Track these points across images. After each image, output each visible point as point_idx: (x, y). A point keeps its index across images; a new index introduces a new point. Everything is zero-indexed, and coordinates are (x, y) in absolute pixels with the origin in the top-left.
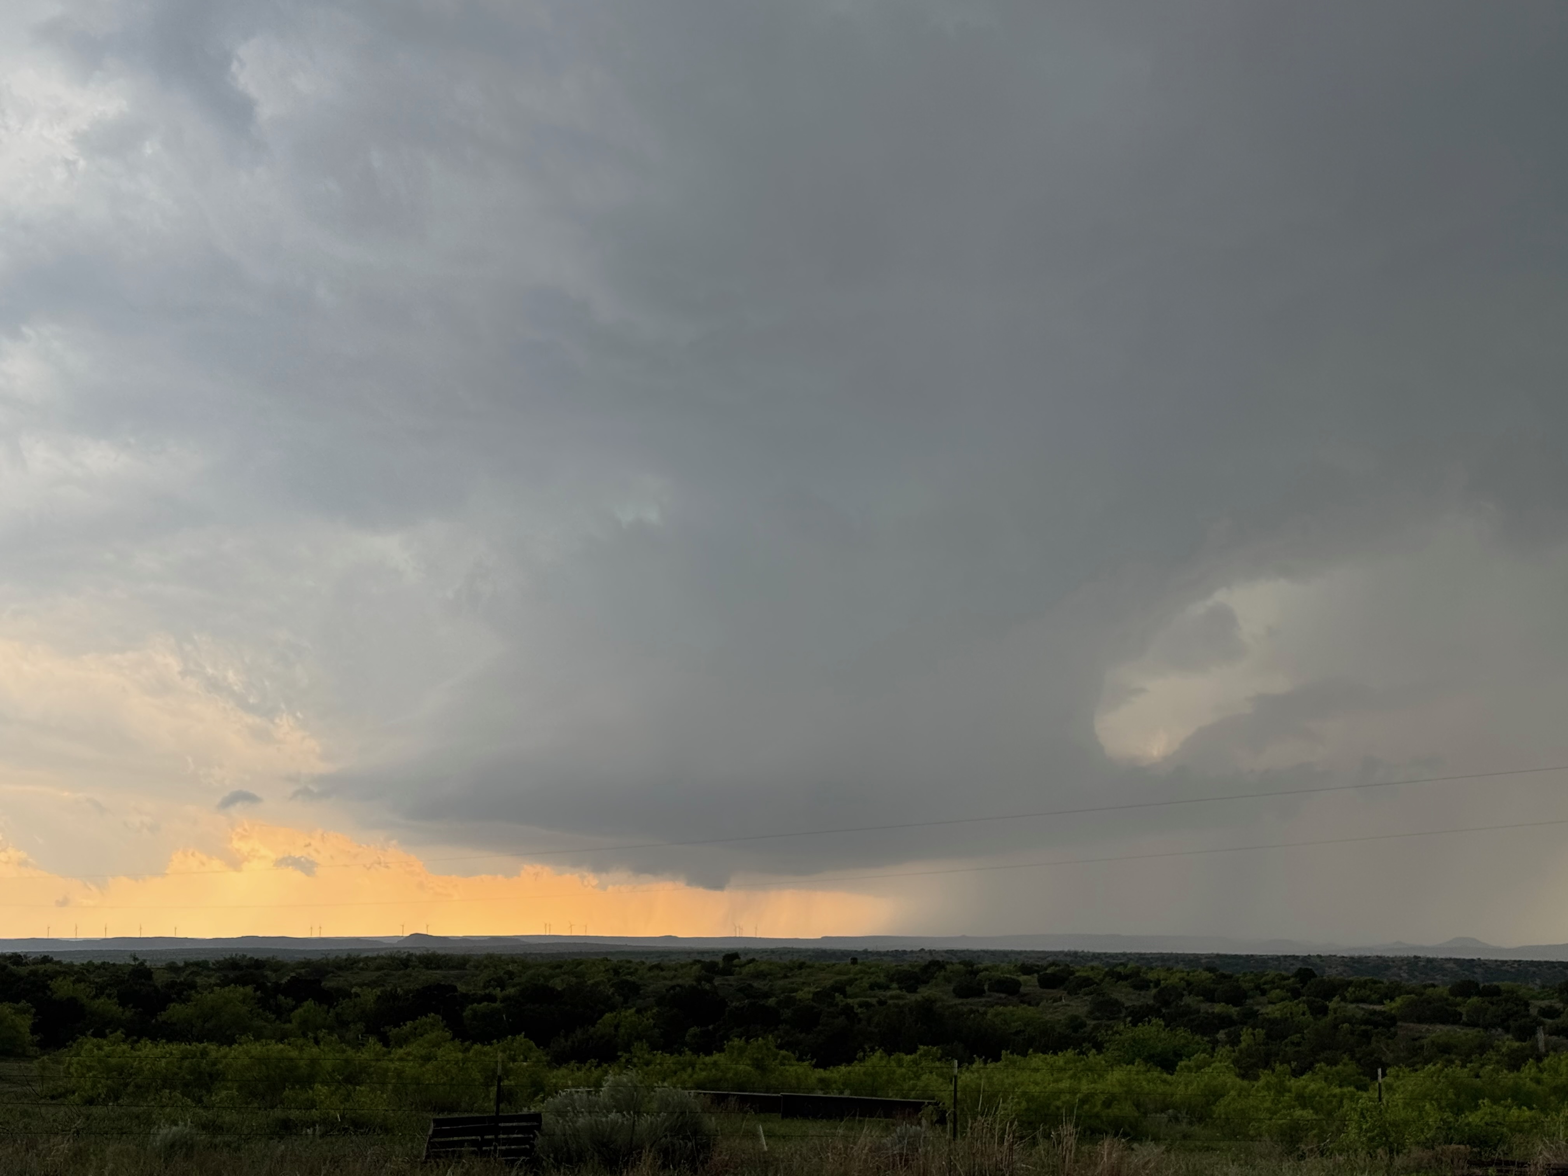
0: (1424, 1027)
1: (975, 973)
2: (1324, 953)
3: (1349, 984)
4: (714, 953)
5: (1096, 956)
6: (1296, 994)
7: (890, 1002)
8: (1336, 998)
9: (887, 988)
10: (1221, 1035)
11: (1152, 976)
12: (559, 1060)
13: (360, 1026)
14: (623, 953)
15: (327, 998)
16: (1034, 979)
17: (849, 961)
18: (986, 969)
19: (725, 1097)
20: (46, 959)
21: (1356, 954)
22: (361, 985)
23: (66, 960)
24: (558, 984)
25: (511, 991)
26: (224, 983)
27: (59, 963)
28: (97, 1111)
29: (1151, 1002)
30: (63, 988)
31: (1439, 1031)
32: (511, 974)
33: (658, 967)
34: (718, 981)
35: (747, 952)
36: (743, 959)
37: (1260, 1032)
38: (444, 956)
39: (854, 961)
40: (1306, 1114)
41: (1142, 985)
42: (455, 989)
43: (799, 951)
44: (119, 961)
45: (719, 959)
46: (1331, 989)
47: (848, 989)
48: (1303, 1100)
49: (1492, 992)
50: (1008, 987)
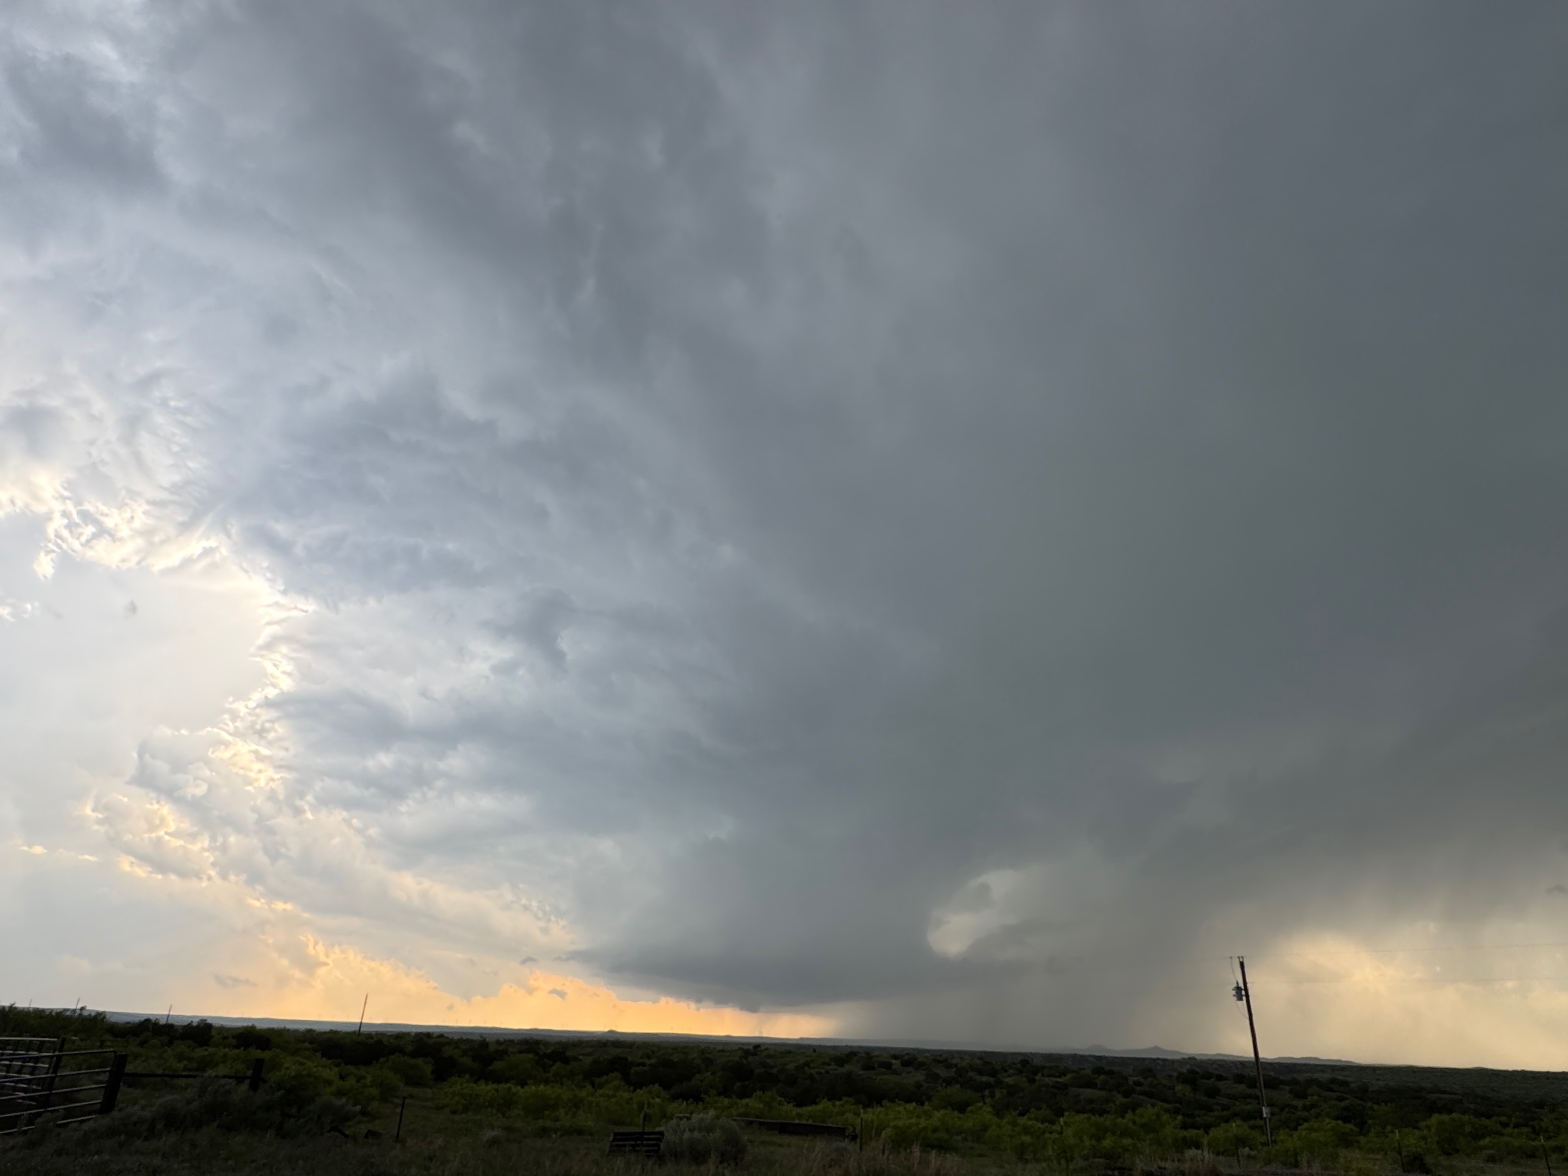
0: (1081, 1090)
1: (871, 1058)
2: (1033, 1051)
3: (1045, 1067)
4: (748, 1044)
5: (928, 1051)
6: (1020, 1072)
7: (831, 1072)
8: (1040, 1074)
9: (829, 1065)
10: (986, 1092)
11: (954, 1061)
12: (675, 1098)
13: (581, 1077)
14: (707, 1043)
15: (566, 1061)
17: (811, 1051)
18: (877, 1056)
19: (751, 1122)
20: (441, 1036)
21: (1048, 1052)
22: (583, 1055)
23: (450, 1036)
24: (675, 1058)
25: (653, 1061)
26: (521, 1052)
27: (447, 1038)
28: (457, 1117)
29: (953, 1075)
30: (448, 1051)
31: (1087, 1093)
32: (653, 1052)
33: (723, 1051)
34: (750, 1059)
35: (764, 1044)
36: (763, 1048)
37: (1004, 1091)
38: (623, 1041)
39: (814, 1051)
40: (1027, 1139)
41: (949, 1066)
42: (627, 1059)
43: (789, 1045)
44: (475, 1038)
45: (751, 1048)
46: (1036, 1070)
47: (812, 1065)
48: (1026, 1130)
49: (1111, 1073)
50: (888, 1066)
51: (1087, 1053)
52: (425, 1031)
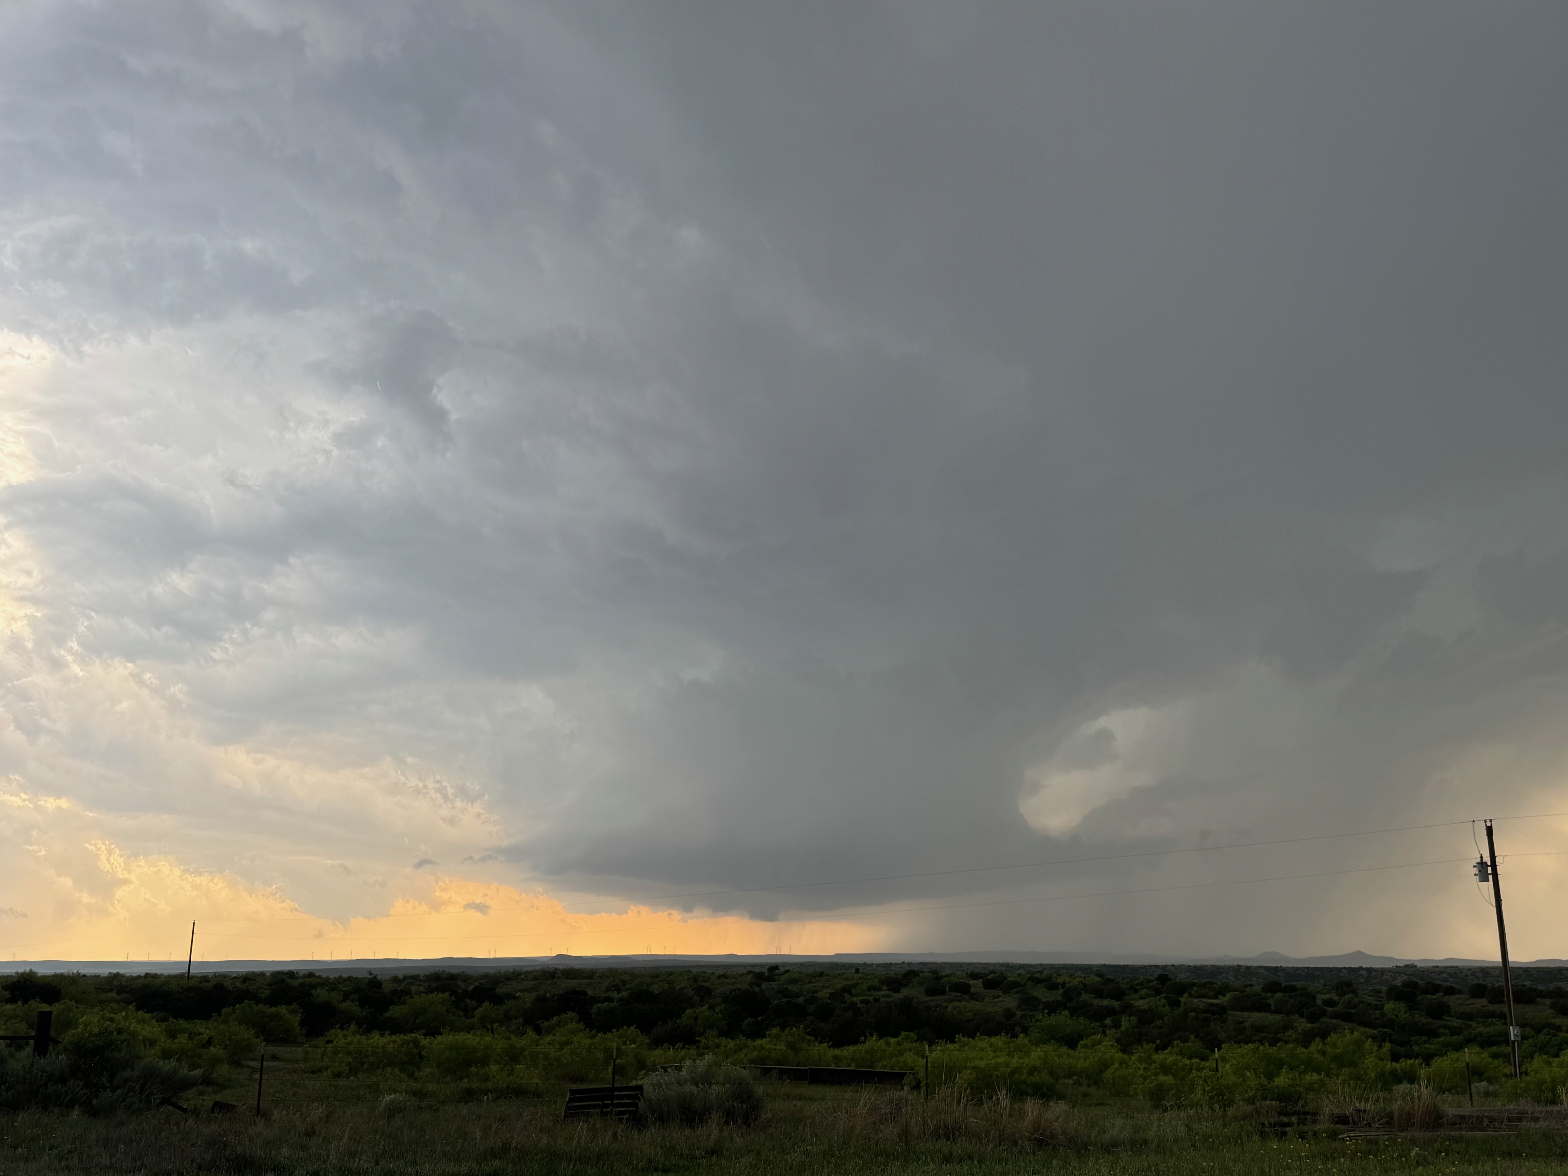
0: (1246, 1014)
1: (939, 978)
2: (1176, 963)
3: (1194, 984)
4: (761, 965)
5: (1022, 966)
6: (1158, 992)
7: (882, 999)
8: (1186, 995)
9: (880, 990)
10: (1108, 1021)
11: (1060, 980)
12: (657, 1043)
13: (520, 1020)
14: (700, 966)
15: (498, 1000)
16: (979, 983)
17: (853, 971)
18: (947, 976)
19: (770, 1070)
20: (311, 975)
21: (1198, 964)
22: (522, 991)
23: (324, 975)
24: (656, 989)
25: (624, 994)
26: (430, 991)
27: (319, 977)
28: (341, 1082)
29: (1060, 998)
30: (321, 995)
31: (1256, 1017)
32: (624, 982)
33: (724, 976)
34: (764, 986)
35: (784, 964)
36: (782, 970)
37: (1134, 1019)
38: (579, 970)
39: (857, 971)
40: (1168, 1080)
41: (1053, 987)
42: (585, 993)
43: (819, 964)
44: (360, 976)
45: (765, 970)
46: (1182, 989)
47: (853, 991)
48: (1165, 1069)
49: (1290, 989)
50: (962, 989)
52: (286, 968)
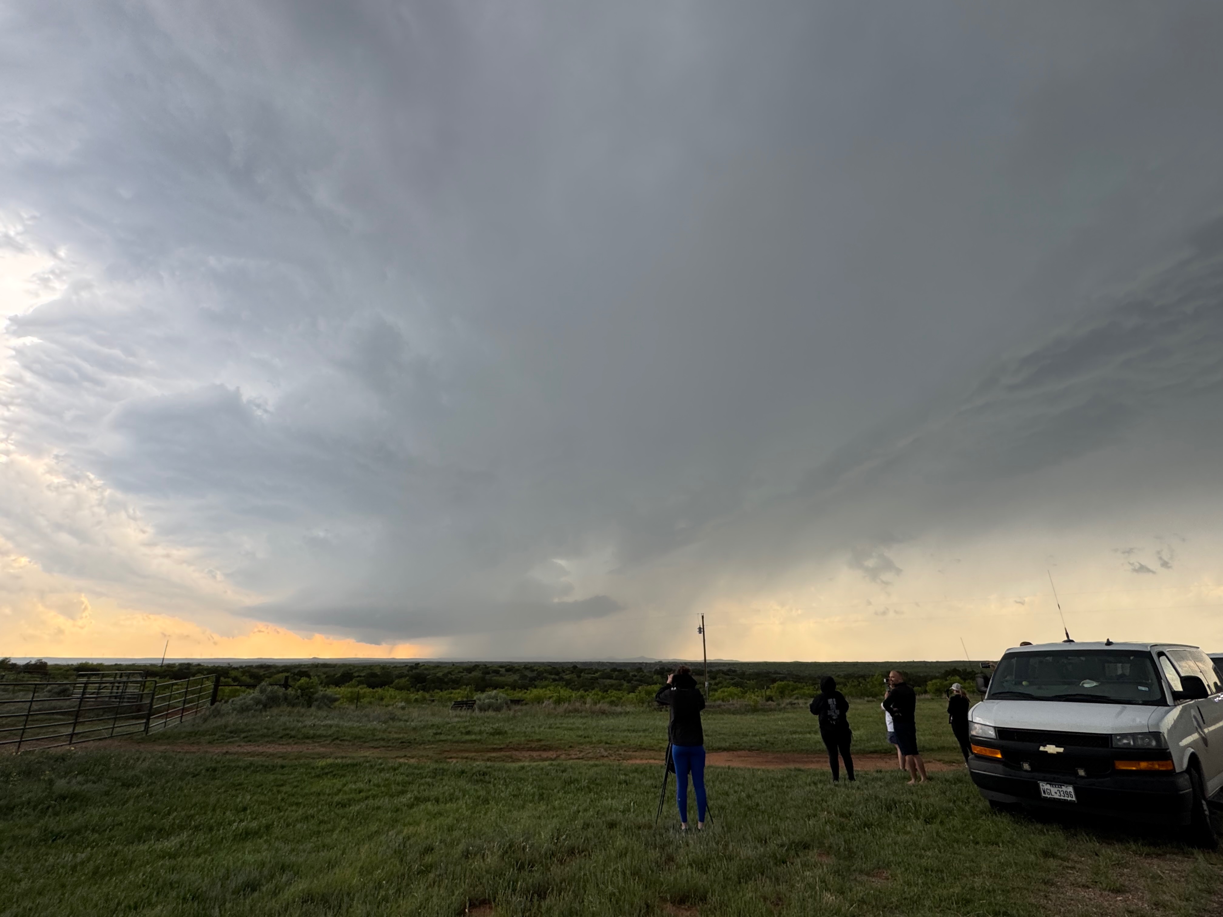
0: (604, 680)
1: (488, 668)
2: (579, 661)
3: (586, 669)
4: (412, 663)
5: (521, 663)
6: (573, 672)
7: (463, 677)
8: (583, 673)
9: (463, 672)
11: (535, 668)
14: (384, 663)
16: (503, 670)
29: (535, 675)
31: (608, 681)
33: (396, 667)
35: (421, 663)
36: (421, 665)
41: (533, 671)
45: (413, 665)
46: (582, 671)
49: (620, 671)
50: (497, 672)
51: (606, 661)
